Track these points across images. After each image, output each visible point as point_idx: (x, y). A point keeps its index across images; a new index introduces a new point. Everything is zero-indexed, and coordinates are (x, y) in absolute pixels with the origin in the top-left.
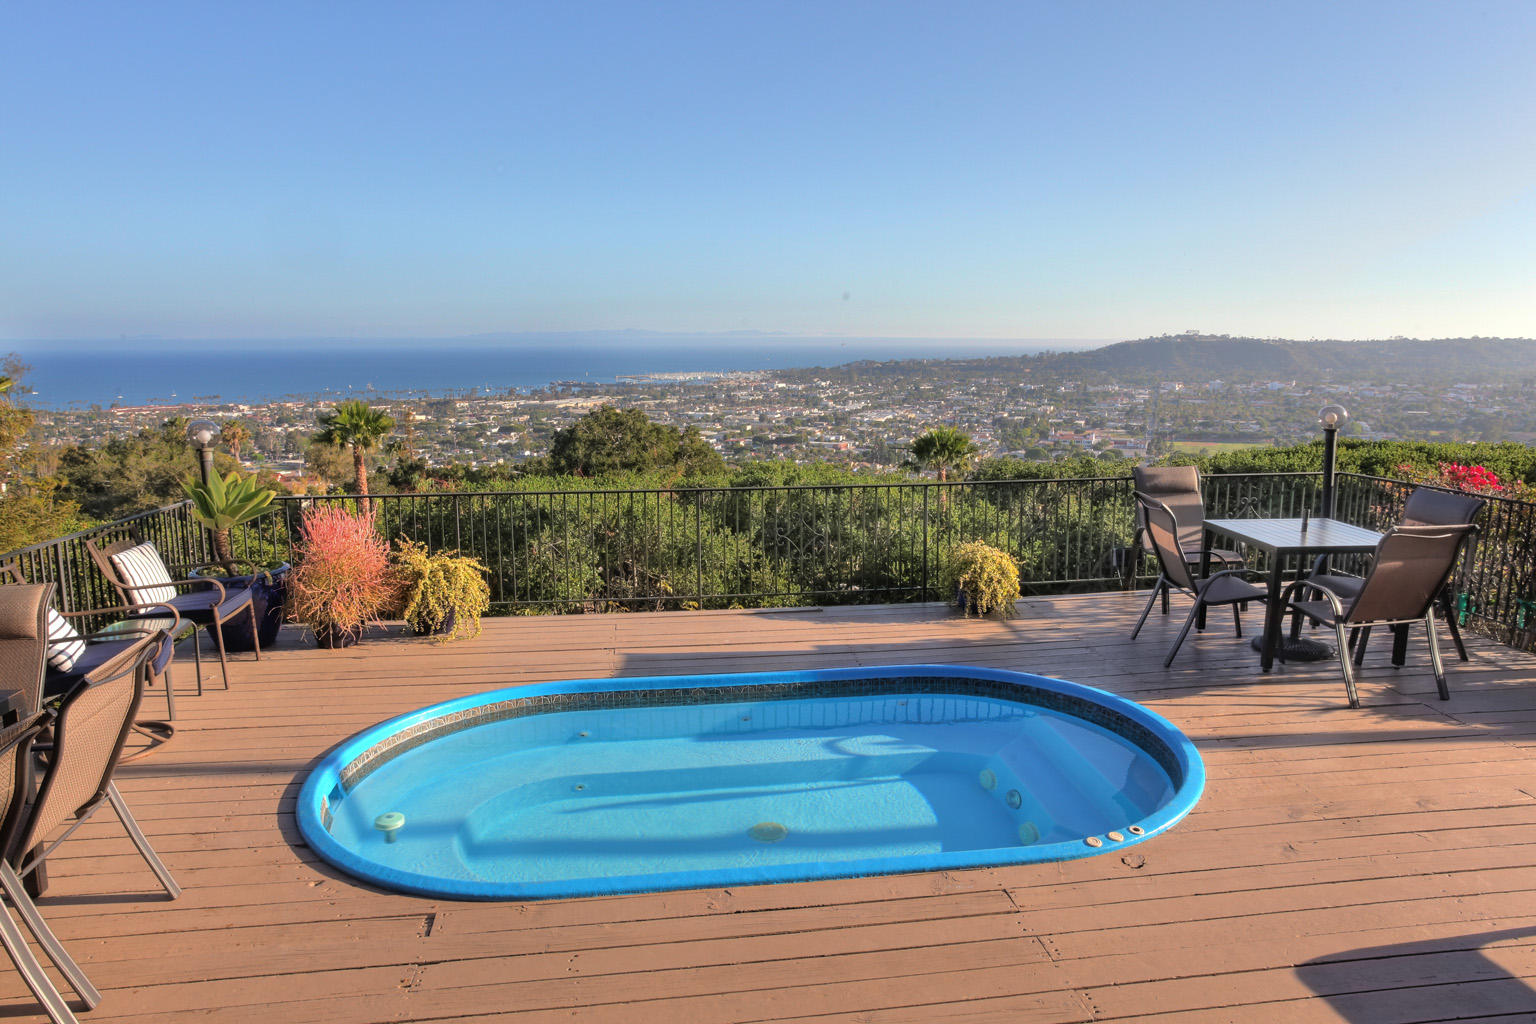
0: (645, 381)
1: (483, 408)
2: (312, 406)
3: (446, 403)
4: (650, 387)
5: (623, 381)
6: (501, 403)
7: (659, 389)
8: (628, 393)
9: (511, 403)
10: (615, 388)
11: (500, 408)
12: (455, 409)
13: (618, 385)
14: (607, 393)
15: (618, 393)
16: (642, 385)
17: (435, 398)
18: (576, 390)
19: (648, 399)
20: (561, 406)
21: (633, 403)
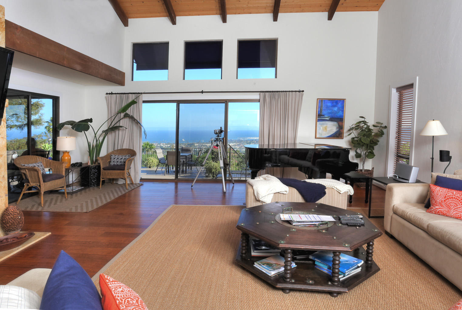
0: (246, 139)
1: (202, 146)
2: (159, 144)
3: (193, 144)
4: (247, 141)
5: (240, 139)
6: (207, 144)
7: (249, 141)
8: (241, 142)
9: (209, 144)
11: (206, 146)
12: (194, 146)
13: (238, 140)
14: (235, 142)
15: (238, 142)
17: (190, 143)
21: (242, 145)
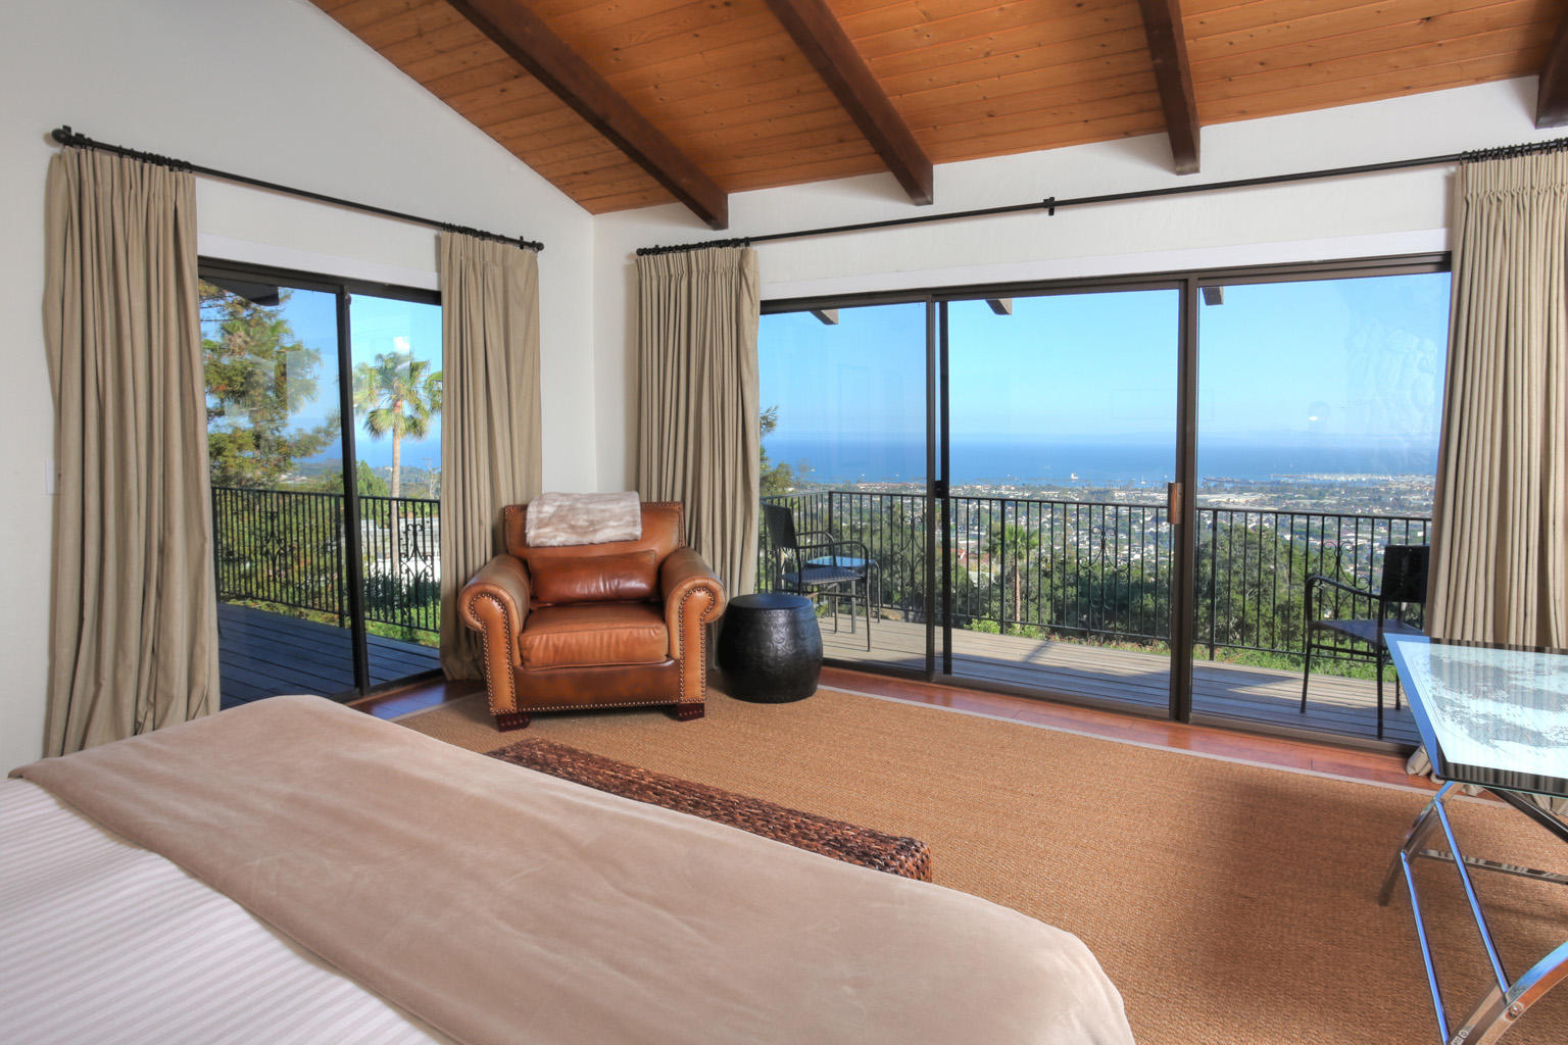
10: (1269, 486)
16: (1299, 484)
18: (1228, 486)
19: (1304, 499)
20: (1212, 500)
